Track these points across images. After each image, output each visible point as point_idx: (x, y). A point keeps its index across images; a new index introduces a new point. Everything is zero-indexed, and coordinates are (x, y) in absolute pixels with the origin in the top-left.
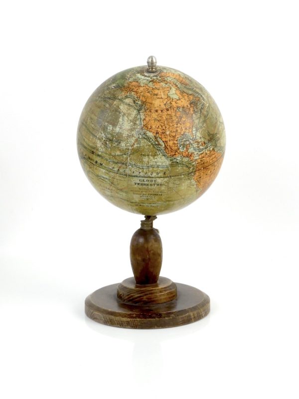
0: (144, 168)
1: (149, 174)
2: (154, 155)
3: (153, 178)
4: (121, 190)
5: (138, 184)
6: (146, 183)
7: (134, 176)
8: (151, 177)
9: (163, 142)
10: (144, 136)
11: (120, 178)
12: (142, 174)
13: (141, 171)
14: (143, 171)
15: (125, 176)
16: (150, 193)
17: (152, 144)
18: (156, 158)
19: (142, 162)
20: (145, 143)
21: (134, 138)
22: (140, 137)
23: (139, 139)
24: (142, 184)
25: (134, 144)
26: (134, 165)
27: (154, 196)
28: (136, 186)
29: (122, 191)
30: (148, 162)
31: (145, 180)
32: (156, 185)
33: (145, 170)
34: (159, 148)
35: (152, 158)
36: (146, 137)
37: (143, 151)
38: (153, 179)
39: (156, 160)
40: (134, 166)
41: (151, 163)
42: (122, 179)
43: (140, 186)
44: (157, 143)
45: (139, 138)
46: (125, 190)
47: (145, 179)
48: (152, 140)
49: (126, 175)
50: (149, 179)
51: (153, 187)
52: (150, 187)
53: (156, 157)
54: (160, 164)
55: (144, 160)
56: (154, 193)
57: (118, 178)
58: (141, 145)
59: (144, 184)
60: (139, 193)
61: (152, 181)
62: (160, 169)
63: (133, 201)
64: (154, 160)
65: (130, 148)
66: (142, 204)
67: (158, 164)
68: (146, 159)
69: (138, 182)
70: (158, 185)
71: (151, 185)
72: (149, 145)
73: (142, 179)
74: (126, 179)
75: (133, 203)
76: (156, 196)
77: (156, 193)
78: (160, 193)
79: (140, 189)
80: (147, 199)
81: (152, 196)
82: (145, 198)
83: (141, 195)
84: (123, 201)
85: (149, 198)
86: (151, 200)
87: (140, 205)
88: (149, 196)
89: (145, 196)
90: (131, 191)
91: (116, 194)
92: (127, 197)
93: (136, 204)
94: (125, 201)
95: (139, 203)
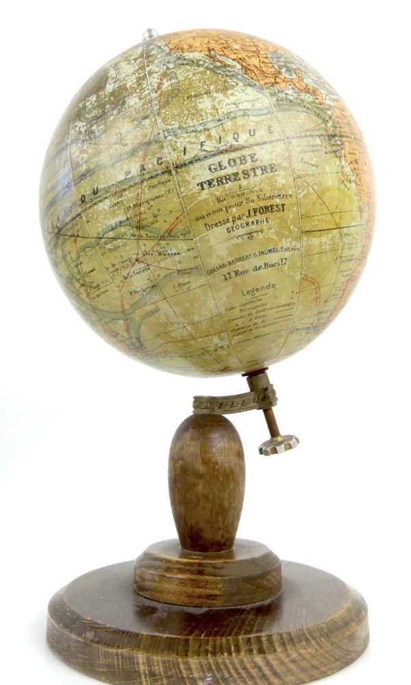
0: (210, 125)
1: (230, 138)
2: (225, 89)
3: (243, 148)
4: (169, 235)
5: (210, 183)
6: (230, 170)
7: (191, 162)
8: (236, 149)
9: (234, 60)
10: (180, 62)
11: (156, 192)
12: (210, 146)
13: (202, 138)
14: (209, 136)
15: (166, 177)
16: (252, 205)
17: (207, 68)
18: (232, 94)
19: (197, 113)
20: (187, 71)
21: (155, 75)
22: (171, 66)
23: (169, 72)
24: (220, 181)
25: (160, 84)
26: (180, 128)
27: (264, 217)
28: (205, 194)
29: (175, 238)
30: (214, 108)
31: (225, 163)
32: (259, 172)
33: (213, 132)
34: (229, 71)
35: (220, 96)
36: (184, 62)
37: (191, 86)
38: (246, 152)
39: (233, 99)
40: (179, 132)
41: (223, 110)
42: (161, 190)
43: (218, 191)
44: (218, 64)
45: (168, 68)
46: (181, 227)
47: (224, 159)
48: (205, 62)
49: (168, 172)
50: (234, 155)
51: (252, 180)
52: (244, 183)
53: (229, 92)
54: (249, 106)
55: (201, 106)
56: (263, 204)
57: (148, 195)
58: (181, 78)
59: (228, 178)
60: (221, 216)
61: (243, 160)
62: (251, 118)
63: (214, 262)
64: (228, 101)
65: (154, 95)
66: (239, 266)
67: (242, 106)
68: (205, 104)
69: (207, 176)
70: (264, 169)
71: (246, 173)
72: (200, 73)
73: (214, 161)
74: (170, 185)
75: (214, 270)
76: (268, 215)
77: (268, 203)
78: (278, 201)
79: (219, 200)
80: (250, 235)
81: (259, 217)
82: (241, 231)
83: (229, 225)
84: (187, 280)
85: (254, 227)
86: (261, 236)
87: (237, 273)
88: (250, 220)
89: (239, 222)
90: (198, 219)
91: (162, 264)
92: (191, 253)
93: (225, 271)
94: (192, 278)
95: (230, 263)
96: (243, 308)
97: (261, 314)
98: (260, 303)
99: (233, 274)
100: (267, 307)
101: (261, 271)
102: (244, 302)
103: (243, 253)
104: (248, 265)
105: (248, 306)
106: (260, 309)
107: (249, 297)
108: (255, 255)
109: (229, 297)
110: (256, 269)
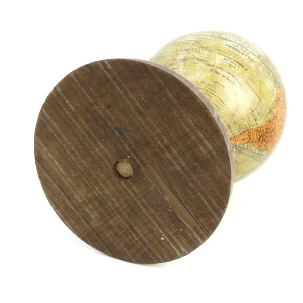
1: (245, 46)
3: (247, 50)
4: (205, 48)
6: (239, 49)
7: (229, 41)
8: (245, 48)
11: (211, 39)
12: (238, 43)
15: (218, 38)
16: (238, 60)
24: (233, 48)
27: (239, 65)
28: (226, 47)
29: (206, 50)
32: (247, 57)
43: (231, 49)
46: (211, 48)
47: (239, 47)
49: (220, 38)
50: (243, 48)
51: (244, 56)
52: (240, 54)
56: (241, 63)
57: (208, 38)
59: (237, 50)
60: (226, 54)
61: (245, 51)
66: (219, 70)
69: (231, 45)
70: (249, 58)
71: (243, 53)
73: (237, 45)
74: (218, 40)
75: (210, 65)
76: (241, 66)
77: (243, 64)
78: (247, 67)
79: (229, 51)
80: (230, 65)
81: (237, 64)
82: (229, 62)
83: (226, 58)
84: (198, 62)
85: (233, 65)
86: (233, 68)
87: (216, 72)
88: (234, 62)
89: (230, 60)
90: (218, 50)
91: (195, 54)
92: (207, 56)
93: (213, 68)
94: (200, 63)
95: (216, 67)
96: (207, 86)
97: (211, 95)
98: (214, 90)
99: (214, 71)
100: (215, 93)
101: (224, 78)
102: (209, 84)
103: (223, 68)
104: (222, 72)
105: (209, 87)
106: (212, 92)
107: (212, 83)
108: (227, 72)
109: (206, 77)
110: (223, 76)
